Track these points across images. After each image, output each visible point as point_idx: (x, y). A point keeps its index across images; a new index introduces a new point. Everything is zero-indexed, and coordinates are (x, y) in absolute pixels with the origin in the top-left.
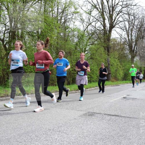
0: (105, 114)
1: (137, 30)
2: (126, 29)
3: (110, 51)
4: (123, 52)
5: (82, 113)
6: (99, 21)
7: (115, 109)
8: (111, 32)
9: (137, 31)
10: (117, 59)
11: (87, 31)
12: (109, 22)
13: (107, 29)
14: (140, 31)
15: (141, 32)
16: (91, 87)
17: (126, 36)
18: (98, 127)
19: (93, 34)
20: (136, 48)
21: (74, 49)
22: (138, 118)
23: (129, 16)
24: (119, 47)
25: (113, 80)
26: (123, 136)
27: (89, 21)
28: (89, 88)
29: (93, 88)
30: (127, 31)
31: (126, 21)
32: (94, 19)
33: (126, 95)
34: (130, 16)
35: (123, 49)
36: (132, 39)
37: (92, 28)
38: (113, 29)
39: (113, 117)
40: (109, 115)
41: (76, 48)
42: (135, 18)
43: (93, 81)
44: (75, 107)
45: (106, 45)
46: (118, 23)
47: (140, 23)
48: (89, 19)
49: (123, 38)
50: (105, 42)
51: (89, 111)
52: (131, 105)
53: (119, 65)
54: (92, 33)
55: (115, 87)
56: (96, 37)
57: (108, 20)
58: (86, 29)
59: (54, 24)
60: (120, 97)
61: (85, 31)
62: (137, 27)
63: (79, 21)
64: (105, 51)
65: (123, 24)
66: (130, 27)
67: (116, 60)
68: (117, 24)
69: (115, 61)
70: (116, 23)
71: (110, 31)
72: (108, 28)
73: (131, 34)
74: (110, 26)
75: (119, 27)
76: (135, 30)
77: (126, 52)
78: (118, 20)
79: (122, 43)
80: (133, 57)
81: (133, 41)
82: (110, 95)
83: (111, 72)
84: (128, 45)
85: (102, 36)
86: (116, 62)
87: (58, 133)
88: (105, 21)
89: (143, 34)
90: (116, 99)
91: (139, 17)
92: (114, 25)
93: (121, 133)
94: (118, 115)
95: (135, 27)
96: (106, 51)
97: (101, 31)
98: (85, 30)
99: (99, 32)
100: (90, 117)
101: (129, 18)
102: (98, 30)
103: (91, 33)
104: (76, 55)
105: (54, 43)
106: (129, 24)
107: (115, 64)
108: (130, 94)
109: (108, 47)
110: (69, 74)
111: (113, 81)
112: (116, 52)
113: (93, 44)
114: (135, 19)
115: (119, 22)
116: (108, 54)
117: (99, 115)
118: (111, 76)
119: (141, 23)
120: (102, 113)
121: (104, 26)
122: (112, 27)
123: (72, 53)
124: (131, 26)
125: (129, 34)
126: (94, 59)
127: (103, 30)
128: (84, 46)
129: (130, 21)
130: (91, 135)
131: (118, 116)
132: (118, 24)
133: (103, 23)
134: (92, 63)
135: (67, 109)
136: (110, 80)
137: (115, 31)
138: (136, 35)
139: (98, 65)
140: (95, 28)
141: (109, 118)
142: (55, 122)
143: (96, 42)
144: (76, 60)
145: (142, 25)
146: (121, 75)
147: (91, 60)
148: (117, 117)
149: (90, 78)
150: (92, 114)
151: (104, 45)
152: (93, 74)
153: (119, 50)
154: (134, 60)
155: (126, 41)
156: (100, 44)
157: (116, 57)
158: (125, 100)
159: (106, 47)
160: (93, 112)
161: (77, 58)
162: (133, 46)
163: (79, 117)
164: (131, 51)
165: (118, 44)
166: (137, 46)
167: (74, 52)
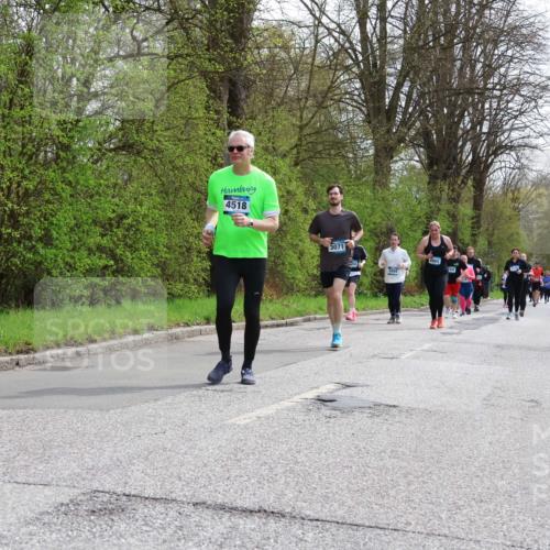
0: (195, 504)
3: (242, 103)
4: (328, 116)
5: (46, 498)
7: (264, 471)
10: (285, 156)
17: (349, 16)
20: (409, 96)
21: (12, 77)
22: (400, 526)
24: (303, 85)
33: (332, 387)
35: (325, 98)
36: (383, 37)
39: (248, 524)
40: (222, 508)
41: (23, 74)
45: (221, 68)
49: (333, 26)
50: (213, 43)
51: (96, 485)
52: (362, 445)
53: (301, 197)
60: (296, 398)
64: (218, 105)
67: (283, 165)
73: (382, 7)
77: (344, 118)
79: (321, 57)
80: (386, 152)
81: (389, 46)
84: (361, 77)
85: (199, 6)
90: (270, 410)
94: (277, 507)
96: (224, 107)
100: (103, 522)
104: (23, 122)
108: (361, 380)
109: (230, 80)
112: (282, 113)
117: (160, 508)
120: (178, 494)
126: (139, 153)
134: (130, 176)
138: (413, 12)
139: (164, 192)
141: (221, 528)
144: (21, 154)
146: (307, 257)
147: (122, 157)
148: (272, 524)
150: (110, 507)
151: (211, 68)
152: (132, 248)
153: (299, 100)
154: (389, 170)
155: (347, 45)
156: (181, 56)
157: (285, 144)
158: (328, 413)
159: (222, 80)
160: (119, 490)
161: (32, 140)
162: (392, 81)
163: (28, 524)
164: (378, 111)
165: (296, 63)
166: (413, 82)
167: (11, 100)
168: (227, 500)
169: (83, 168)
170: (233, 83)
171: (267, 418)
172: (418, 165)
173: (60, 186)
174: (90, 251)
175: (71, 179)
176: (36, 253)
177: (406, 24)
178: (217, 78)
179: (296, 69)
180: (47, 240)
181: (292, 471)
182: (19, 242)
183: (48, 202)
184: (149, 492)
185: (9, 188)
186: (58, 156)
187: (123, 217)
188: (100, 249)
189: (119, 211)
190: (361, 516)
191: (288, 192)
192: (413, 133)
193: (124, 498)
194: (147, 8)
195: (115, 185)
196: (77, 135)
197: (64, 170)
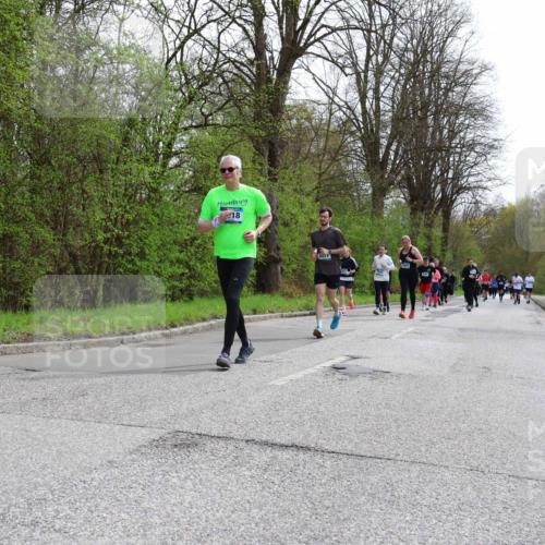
0: (247, 441)
1: (402, 71)
2: (355, 65)
3: (278, 158)
4: (339, 167)
5: (143, 436)
6: (234, 20)
7: (295, 418)
8: (289, 73)
9: (401, 75)
10: (308, 195)
11: (181, 63)
12: (281, 28)
13: (272, 58)
14: (414, 77)
15: (418, 80)
16: (193, 317)
17: (354, 97)
18: (213, 502)
19: (205, 79)
20: (396, 152)
21: (118, 142)
22: (392, 456)
23: (370, 6)
24: (322, 145)
25: (290, 290)
26: (327, 537)
27: (193, 16)
28: (182, 325)
29: (199, 325)
30: (358, 74)
31: (357, 28)
32: (211, 9)
33: (343, 358)
34: (375, 7)
35: (337, 154)
36: (378, 111)
37: (205, 53)
38: (297, 63)
39: (284, 455)
40: (266, 443)
41: (126, 140)
42: (394, 19)
43: (203, 294)
44: (116, 409)
46: (319, 35)
47: (415, 41)
48: (190, 10)
49: (342, 103)
50: (258, 116)
51: (177, 427)
52: (365, 399)
54: (202, 73)
55: (297, 319)
56: (220, 94)
57: (276, 18)
58: (174, 55)
59: (25, 18)
61: (173, 63)
62: (401, 57)
63: (145, 12)
64: (261, 159)
65: (340, 43)
66: (374, 58)
67: (308, 201)
68: (315, 41)
69: (302, 206)
70: (310, 36)
71: (285, 70)
72: (276, 55)
73: (376, 90)
74: (283, 49)
75: (326, 55)
76: (392, 74)
77: (350, 168)
78: (323, 22)
79: (334, 125)
80: (380, 192)
81: (382, 118)
82: (273, 356)
83: (281, 252)
84: (362, 139)
85: (248, 91)
86: (305, 210)
87: (25, 532)
88: (264, 23)
89: (427, 91)
90: (299, 375)
91: (412, 15)
92: (303, 41)
93: (316, 525)
94: (305, 443)
95: (394, 59)
96: (265, 160)
97: (245, 70)
98: (169, 60)
99: (235, 71)
100: (182, 453)
101: (371, 16)
102: (229, 60)
103: (197, 72)
105: (21, 112)
106: (368, 42)
107: (302, 219)
108: (364, 354)
109: (270, 142)
110: (94, 256)
111: (290, 296)
112: (306, 165)
113: (206, 125)
114: (394, 24)
115: (324, 31)
116: (270, 173)
117: (222, 443)
118: (282, 270)
119: (418, 43)
120: (234, 434)
121: (260, 45)
122: (293, 50)
123: (105, 162)
124: (376, 53)
125: (365, 87)
127: (251, 62)
128: (166, 133)
129: (376, 32)
130: (181, 538)
131: (308, 449)
132: (319, 40)
133: (252, 34)
135: (77, 417)
136: (277, 288)
137: (308, 70)
138: (398, 94)
140: (219, 51)
141: (265, 458)
142: (14, 479)
143: (219, 119)
144: (124, 195)
145: (425, 52)
147: (194, 197)
148: (301, 456)
149: (188, 278)
150: (186, 442)
151: (256, 134)
152: (202, 261)
153: (319, 155)
154: (383, 204)
155: (352, 117)
156: (235, 125)
157: (309, 187)
158: (340, 377)
159: (264, 141)
160: (194, 431)
161: (131, 185)
162: (384, 142)
163: (131, 453)
164: (375, 163)
165: (316, 130)
166: (399, 142)
167: (118, 158)
168: (270, 439)
169: (166, 204)
170: (272, 144)
171: (297, 380)
172: (404, 201)
173: (151, 217)
174: (172, 262)
175: (158, 212)
176: (134, 264)
177: (393, 102)
178: (260, 140)
179: (316, 134)
180: (142, 255)
181: (315, 418)
182: (123, 257)
183: (143, 228)
184: (215, 433)
185: (116, 219)
186: (149, 197)
187: (195, 239)
188: (179, 261)
189: (192, 234)
190: (364, 449)
191: (311, 220)
192: (399, 178)
193: (197, 437)
194: (212, 93)
195: (189, 216)
196: (163, 182)
197: (154, 206)
